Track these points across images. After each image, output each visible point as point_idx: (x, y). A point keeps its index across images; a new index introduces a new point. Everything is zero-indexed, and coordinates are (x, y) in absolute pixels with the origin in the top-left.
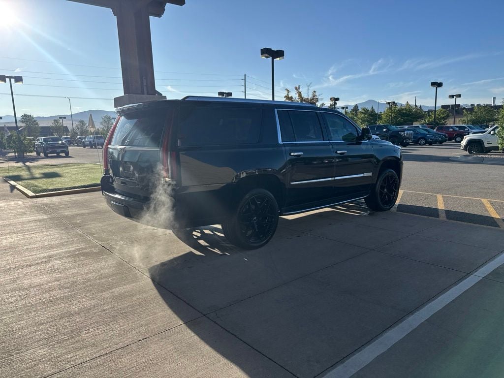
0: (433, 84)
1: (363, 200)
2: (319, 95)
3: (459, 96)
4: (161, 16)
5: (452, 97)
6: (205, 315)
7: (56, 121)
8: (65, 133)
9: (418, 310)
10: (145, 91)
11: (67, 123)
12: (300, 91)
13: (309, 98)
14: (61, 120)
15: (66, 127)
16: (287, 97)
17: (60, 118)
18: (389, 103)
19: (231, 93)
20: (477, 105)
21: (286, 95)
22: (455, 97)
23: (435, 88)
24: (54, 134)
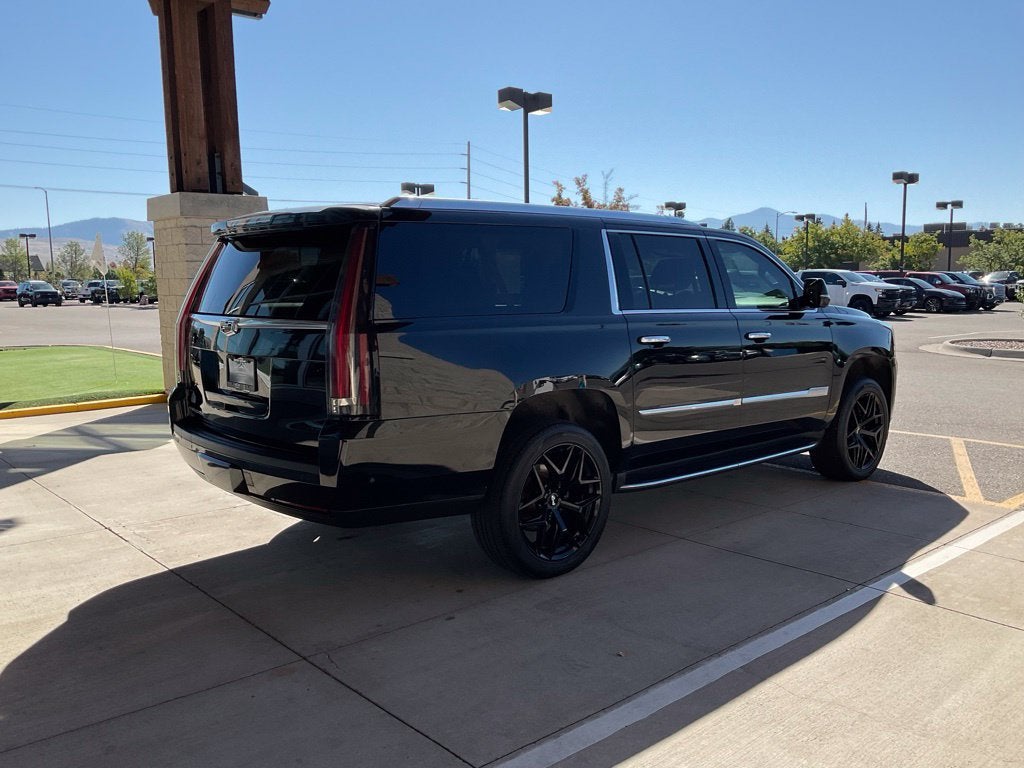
0: (897, 177)
1: (808, 453)
2: (631, 198)
3: (958, 204)
4: (261, 17)
5: (942, 206)
6: (305, 659)
7: (11, 244)
8: (33, 273)
9: (732, 650)
10: (219, 186)
11: (39, 249)
12: (586, 187)
13: (608, 204)
14: (24, 240)
15: (36, 259)
16: (559, 200)
17: (22, 236)
18: (801, 218)
19: (433, 187)
20: (1006, 226)
21: (555, 195)
22: (949, 206)
23: (903, 185)
24: (5, 274)
